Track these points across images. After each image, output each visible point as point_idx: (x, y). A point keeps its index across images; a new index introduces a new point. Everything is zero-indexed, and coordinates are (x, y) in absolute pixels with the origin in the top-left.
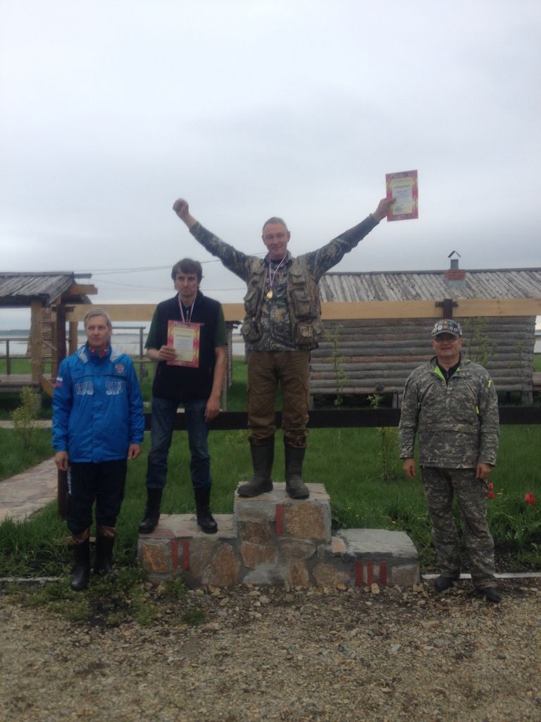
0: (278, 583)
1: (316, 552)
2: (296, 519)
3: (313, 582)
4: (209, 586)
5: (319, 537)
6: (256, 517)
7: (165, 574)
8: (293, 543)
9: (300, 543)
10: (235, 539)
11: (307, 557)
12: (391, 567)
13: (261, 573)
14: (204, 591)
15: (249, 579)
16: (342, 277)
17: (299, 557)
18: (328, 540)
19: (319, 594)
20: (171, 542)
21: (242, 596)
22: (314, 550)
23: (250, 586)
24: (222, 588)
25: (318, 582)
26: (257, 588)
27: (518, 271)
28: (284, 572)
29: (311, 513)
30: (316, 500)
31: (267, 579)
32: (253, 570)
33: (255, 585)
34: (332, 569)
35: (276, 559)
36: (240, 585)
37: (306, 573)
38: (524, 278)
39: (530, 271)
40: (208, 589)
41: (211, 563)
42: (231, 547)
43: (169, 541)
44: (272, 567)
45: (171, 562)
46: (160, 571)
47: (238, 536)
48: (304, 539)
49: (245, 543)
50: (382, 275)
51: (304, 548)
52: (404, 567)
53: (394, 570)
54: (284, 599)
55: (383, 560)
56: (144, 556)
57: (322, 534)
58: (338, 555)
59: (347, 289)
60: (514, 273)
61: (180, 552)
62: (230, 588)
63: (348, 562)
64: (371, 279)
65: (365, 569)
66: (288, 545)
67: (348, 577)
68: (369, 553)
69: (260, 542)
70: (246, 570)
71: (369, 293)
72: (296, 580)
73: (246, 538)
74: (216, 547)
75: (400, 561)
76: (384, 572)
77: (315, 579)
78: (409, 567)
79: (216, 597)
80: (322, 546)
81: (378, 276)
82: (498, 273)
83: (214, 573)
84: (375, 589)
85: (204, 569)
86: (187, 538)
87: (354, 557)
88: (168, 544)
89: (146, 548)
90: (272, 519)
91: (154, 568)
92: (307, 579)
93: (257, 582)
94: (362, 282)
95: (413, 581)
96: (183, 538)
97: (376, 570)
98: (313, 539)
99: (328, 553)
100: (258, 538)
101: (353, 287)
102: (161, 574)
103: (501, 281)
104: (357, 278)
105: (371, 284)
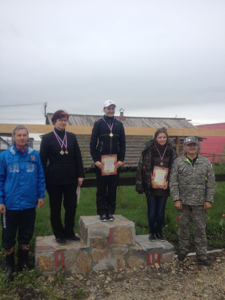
0: (111, 269)
1: (129, 251)
2: (119, 235)
3: (128, 266)
4: (76, 274)
5: (130, 243)
6: (100, 236)
7: (52, 270)
8: (118, 247)
9: (121, 247)
10: (88, 248)
11: (124, 253)
12: (163, 254)
13: (102, 264)
14: (74, 277)
15: (96, 268)
16: (74, 117)
17: (120, 254)
18: (134, 244)
19: (132, 272)
20: (54, 253)
21: (95, 278)
22: (128, 250)
23: (97, 272)
24: (82, 275)
25: (130, 265)
26: (101, 272)
27: (145, 118)
28: (114, 263)
29: (126, 231)
30: (128, 224)
31: (105, 267)
32: (98, 263)
33: (99, 271)
34: (136, 258)
35: (109, 256)
36: (92, 272)
37: (124, 261)
38: (147, 121)
39: (149, 118)
40: (75, 276)
41: (76, 262)
42: (86, 253)
43: (53, 252)
44: (107, 260)
45: (55, 264)
46: (49, 270)
47: (90, 246)
48: (123, 244)
49: (94, 250)
50: (92, 117)
51: (123, 249)
52: (168, 254)
53: (164, 255)
54: (118, 277)
55: (159, 251)
56: (39, 262)
57: (131, 241)
58: (139, 251)
59: (77, 122)
60: (144, 119)
61: (59, 258)
62: (87, 274)
63: (144, 254)
64: (87, 118)
65: (151, 256)
66: (115, 248)
67: (143, 261)
68: (153, 248)
69: (102, 248)
70: (94, 263)
71: (88, 124)
72: (119, 266)
73: (95, 247)
74: (78, 253)
75: (167, 251)
76: (160, 257)
77: (128, 264)
78: (170, 253)
79: (82, 280)
80: (132, 247)
81: (90, 117)
82: (138, 119)
83: (78, 267)
84: (157, 266)
85: (72, 266)
86: (63, 250)
87: (146, 251)
88: (53, 254)
89: (41, 258)
90: (108, 236)
91: (45, 268)
92: (125, 265)
93: (100, 269)
94: (83, 119)
95: (172, 259)
96: (61, 250)
97: (156, 256)
98: (128, 244)
99: (134, 250)
100: (100, 247)
101: (80, 121)
102: (50, 271)
103: (139, 122)
104: (81, 117)
105: (88, 120)
